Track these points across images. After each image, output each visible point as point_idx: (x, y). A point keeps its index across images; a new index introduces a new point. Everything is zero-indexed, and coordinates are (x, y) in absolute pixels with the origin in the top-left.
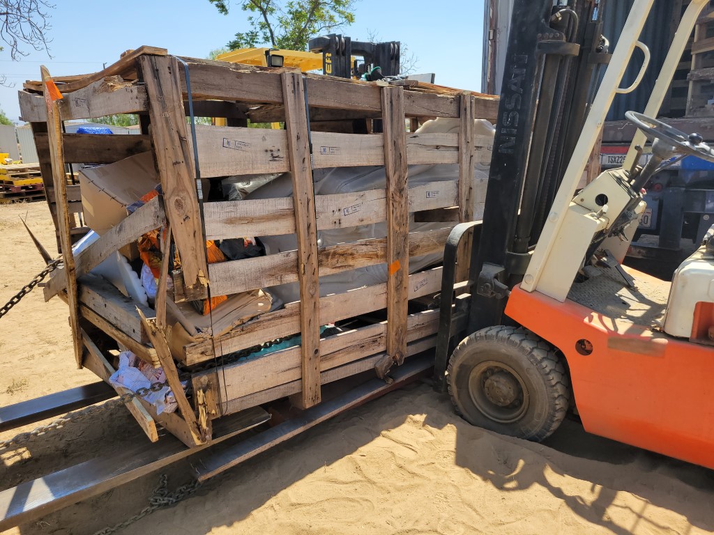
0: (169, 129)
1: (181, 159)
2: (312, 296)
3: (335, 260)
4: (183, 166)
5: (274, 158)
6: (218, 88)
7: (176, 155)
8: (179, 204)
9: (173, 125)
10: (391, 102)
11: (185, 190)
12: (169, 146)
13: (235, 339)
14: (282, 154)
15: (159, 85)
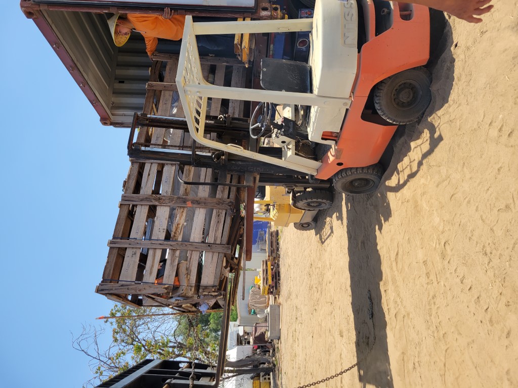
0: (118, 289)
1: (127, 287)
2: (186, 245)
3: (177, 233)
4: (129, 287)
5: (135, 254)
6: (110, 270)
7: (125, 288)
8: (140, 290)
9: (117, 288)
10: (126, 200)
11: (136, 288)
12: (122, 290)
13: (191, 277)
14: (134, 250)
15: (106, 290)
